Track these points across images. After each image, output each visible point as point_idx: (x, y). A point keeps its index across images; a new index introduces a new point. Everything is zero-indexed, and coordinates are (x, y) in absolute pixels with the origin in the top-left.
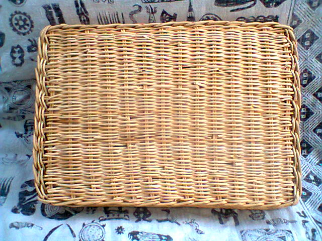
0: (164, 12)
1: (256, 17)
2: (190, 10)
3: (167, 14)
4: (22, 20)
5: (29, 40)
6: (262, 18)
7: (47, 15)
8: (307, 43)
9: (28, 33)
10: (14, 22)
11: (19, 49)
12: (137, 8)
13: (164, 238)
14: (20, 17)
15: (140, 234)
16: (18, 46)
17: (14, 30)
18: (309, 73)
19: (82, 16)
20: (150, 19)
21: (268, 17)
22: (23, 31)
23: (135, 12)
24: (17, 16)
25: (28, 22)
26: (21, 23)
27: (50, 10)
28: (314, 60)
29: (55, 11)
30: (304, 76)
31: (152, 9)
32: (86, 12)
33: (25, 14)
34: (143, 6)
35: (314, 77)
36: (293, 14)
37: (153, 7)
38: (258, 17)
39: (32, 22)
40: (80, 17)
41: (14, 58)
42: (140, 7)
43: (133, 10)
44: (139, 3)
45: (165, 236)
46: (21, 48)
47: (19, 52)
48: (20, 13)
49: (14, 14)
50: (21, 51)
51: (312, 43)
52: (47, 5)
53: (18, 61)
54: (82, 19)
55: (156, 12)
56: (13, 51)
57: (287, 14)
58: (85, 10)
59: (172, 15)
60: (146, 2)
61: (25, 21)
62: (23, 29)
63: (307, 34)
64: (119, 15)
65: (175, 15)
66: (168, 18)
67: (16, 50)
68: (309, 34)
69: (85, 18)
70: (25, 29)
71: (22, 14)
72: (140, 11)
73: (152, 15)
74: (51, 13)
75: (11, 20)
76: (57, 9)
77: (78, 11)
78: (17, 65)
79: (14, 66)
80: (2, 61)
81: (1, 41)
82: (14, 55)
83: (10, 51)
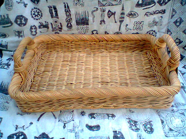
0: (109, 11)
1: (155, 11)
2: (123, 9)
3: (111, 12)
4: (37, 12)
5: (40, 23)
6: (158, 11)
7: (50, 11)
8: (178, 24)
9: (39, 19)
10: (33, 13)
11: (34, 27)
12: (95, 9)
13: (110, 115)
14: (36, 11)
15: (95, 114)
16: (34, 26)
17: (32, 17)
18: (179, 40)
19: (67, 13)
20: (102, 15)
21: (161, 11)
22: (37, 18)
23: (94, 11)
24: (35, 10)
25: (40, 14)
26: (36, 14)
27: (51, 9)
28: (182, 33)
29: (54, 9)
30: (177, 41)
31: (103, 10)
32: (70, 11)
33: (39, 9)
34: (99, 8)
35: (182, 42)
36: (173, 8)
37: (104, 9)
38: (156, 11)
39: (42, 14)
40: (66, 13)
41: (32, 32)
42: (97, 8)
43: (93, 10)
44: (97, 7)
45: (111, 115)
46: (35, 26)
47: (35, 29)
48: (37, 8)
49: (33, 9)
50: (36, 28)
51: (180, 24)
52: (50, 6)
53: (34, 33)
54: (67, 15)
55: (105, 11)
56: (31, 28)
57: (170, 9)
58: (69, 9)
59: (113, 12)
60: (100, 6)
61: (38, 13)
62: (37, 17)
63: (178, 19)
64: (86, 13)
65: (115, 12)
66: (111, 14)
67: (33, 28)
68: (179, 19)
69: (69, 14)
70: (38, 17)
71: (38, 9)
72: (97, 10)
73: (103, 13)
74: (52, 10)
75: (31, 12)
76: (55, 8)
77: (65, 10)
78: (33, 35)
79: (32, 36)
80: (24, 33)
81: (24, 23)
82: (32, 30)
83: (30, 28)
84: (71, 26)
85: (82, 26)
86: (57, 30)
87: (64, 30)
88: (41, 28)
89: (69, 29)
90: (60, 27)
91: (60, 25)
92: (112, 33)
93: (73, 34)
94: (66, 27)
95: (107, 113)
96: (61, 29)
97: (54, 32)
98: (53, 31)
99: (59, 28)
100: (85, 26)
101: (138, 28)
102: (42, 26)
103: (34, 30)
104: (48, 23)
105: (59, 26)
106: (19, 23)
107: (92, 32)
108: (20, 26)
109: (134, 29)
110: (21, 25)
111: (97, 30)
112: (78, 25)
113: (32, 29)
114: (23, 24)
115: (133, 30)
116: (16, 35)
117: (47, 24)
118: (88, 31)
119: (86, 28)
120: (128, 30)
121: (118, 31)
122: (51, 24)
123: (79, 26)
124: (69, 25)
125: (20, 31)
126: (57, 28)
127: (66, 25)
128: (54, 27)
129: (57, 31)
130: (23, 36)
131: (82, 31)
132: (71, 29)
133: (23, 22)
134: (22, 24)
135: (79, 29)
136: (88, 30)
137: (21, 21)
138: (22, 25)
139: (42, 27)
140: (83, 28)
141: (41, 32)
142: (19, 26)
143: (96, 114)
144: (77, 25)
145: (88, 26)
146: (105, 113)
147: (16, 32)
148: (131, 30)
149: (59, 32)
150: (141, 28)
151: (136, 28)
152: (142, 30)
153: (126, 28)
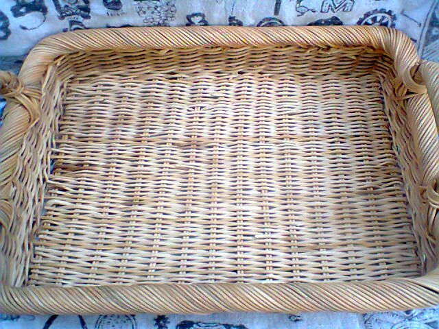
84: (117, 2)
85: (152, 3)
86: (73, 14)
87: (97, 15)
88: (21, 14)
89: (110, 11)
90: (82, 4)
92: (252, 21)
93: (128, 26)
94: (102, 6)
95: (225, 323)
96: (87, 10)
97: (66, 21)
98: (62, 18)
99: (81, 8)
101: (337, 6)
102: (22, 6)
105: (78, 1)
107: (188, 18)
109: (325, 7)
111: (202, 12)
112: (141, 1)
115: (321, 11)
118: (176, 15)
119: (166, 8)
120: (303, 14)
121: (272, 15)
123: (143, 4)
126: (73, 7)
128: (62, 5)
129: (76, 16)
131: (156, 16)
132: (119, 12)
135: (144, 12)
136: (176, 11)
139: (23, 10)
140: (159, 9)
141: (24, 28)
143: (197, 324)
146: (222, 322)
148: (314, 12)
149: (82, 19)
150: (348, 5)
151: (330, 6)
152: (351, 10)
153: (296, 8)
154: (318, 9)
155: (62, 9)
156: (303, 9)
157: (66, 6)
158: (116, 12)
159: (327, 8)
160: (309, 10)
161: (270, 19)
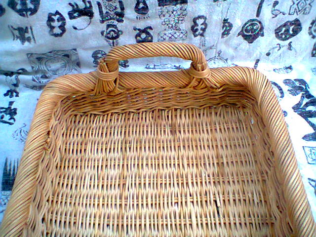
5: (70, 4)
11: (58, 16)
16: (57, 13)
41: (52, 28)
46: (60, 14)
47: (58, 20)
50: (62, 19)
53: (57, 31)
56: (50, 19)
67: (56, 18)
78: (56, 35)
79: (53, 37)
80: (34, 32)
81: (32, 7)
82: (53, 24)
83: (47, 19)
84: (146, 8)
85: (171, 7)
86: (111, 19)
87: (129, 19)
88: (75, 18)
89: (139, 16)
90: (119, 10)
91: (118, 6)
92: (239, 24)
94: (134, 11)
96: (121, 15)
97: (105, 25)
98: (102, 22)
99: (117, 14)
100: (179, 6)
101: (300, 9)
102: (76, 11)
103: (56, 24)
104: (89, 2)
105: (116, 8)
106: (19, 7)
107: (194, 20)
108: (23, 15)
110: (24, 13)
111: (205, 15)
112: (163, 6)
113: (53, 20)
114: (30, 9)
115: (289, 14)
116: (15, 37)
117: (88, 5)
118: (185, 18)
119: (179, 12)
120: (276, 16)
121: (255, 17)
122: (99, 4)
123: (165, 9)
124: (141, 5)
125: (24, 28)
126: (112, 13)
127: (134, 5)
128: (104, 11)
129: (112, 21)
130: (32, 40)
131: (172, 18)
132: (146, 16)
133: (30, 6)
134: (27, 10)
135: (164, 16)
136: (185, 15)
137: (24, 4)
138: (27, 13)
139: (76, 15)
140: (175, 13)
141: (75, 28)
142: (21, 15)
144: (159, 6)
145: (185, 6)
147: (15, 29)
148: (284, 14)
149: (117, 22)
150: (307, 9)
151: (295, 9)
152: (309, 13)
153: (272, 11)
154: (287, 12)
155: (104, 15)
156: (277, 11)
157: (107, 12)
158: (143, 16)
159: (293, 11)
160: (281, 12)
161: (253, 20)
